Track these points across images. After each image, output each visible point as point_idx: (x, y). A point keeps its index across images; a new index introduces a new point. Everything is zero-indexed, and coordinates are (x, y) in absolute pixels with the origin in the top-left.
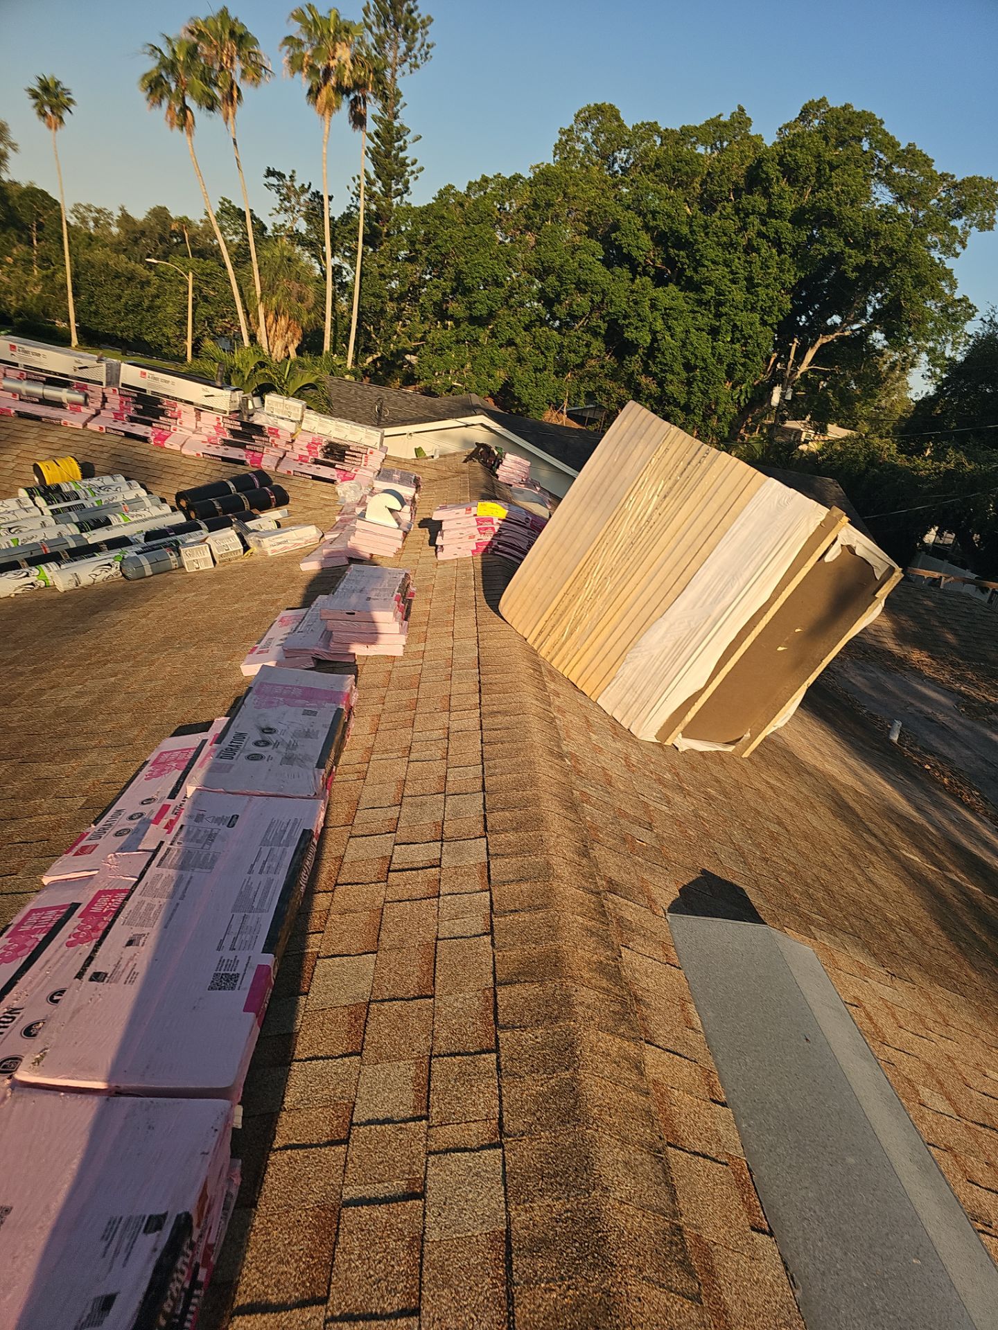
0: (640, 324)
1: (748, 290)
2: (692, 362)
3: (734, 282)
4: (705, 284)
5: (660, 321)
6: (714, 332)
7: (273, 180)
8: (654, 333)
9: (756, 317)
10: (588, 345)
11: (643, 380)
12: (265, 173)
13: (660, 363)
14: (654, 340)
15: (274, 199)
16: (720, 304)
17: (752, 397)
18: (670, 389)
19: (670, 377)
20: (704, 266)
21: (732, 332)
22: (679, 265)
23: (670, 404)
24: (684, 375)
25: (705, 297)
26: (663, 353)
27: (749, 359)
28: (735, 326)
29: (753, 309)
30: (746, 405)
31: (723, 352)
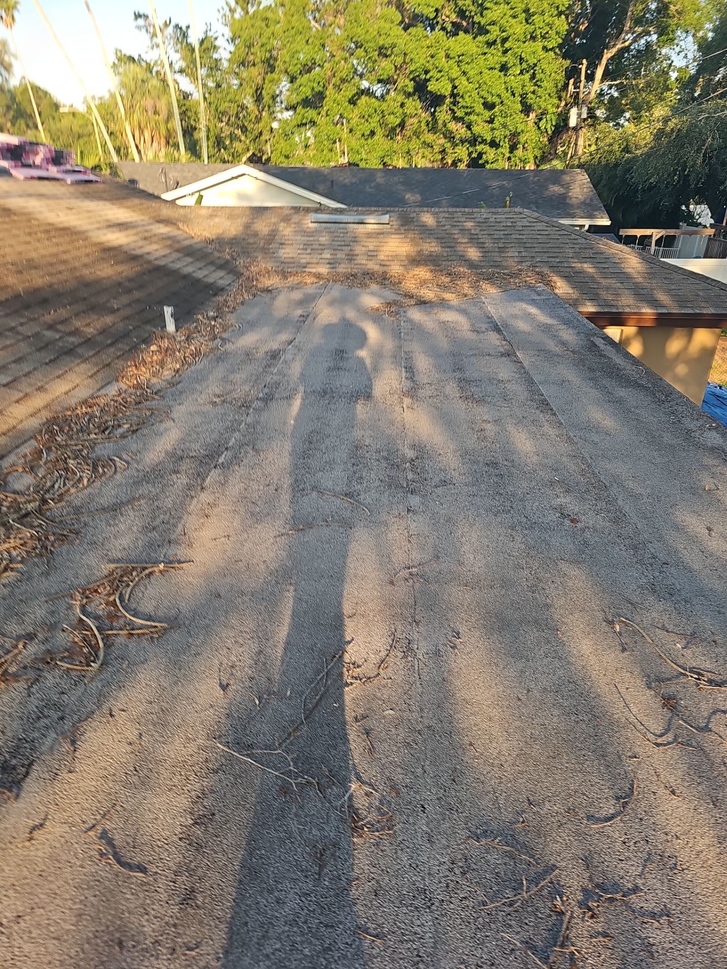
0: (439, 75)
1: (527, 20)
2: (489, 99)
3: (514, 17)
4: (489, 24)
5: (456, 68)
6: (504, 68)
7: (141, 22)
8: (452, 80)
9: (539, 45)
10: (402, 105)
11: (453, 126)
12: (133, 16)
13: (463, 107)
14: (455, 87)
15: (144, 37)
16: (505, 40)
17: (557, 124)
18: (476, 129)
19: (473, 118)
20: (487, 9)
21: (521, 64)
22: (467, 13)
23: (480, 143)
24: (487, 114)
25: (491, 37)
26: (462, 97)
27: (538, 86)
28: (521, 59)
29: (533, 38)
30: (553, 132)
31: (514, 85)
